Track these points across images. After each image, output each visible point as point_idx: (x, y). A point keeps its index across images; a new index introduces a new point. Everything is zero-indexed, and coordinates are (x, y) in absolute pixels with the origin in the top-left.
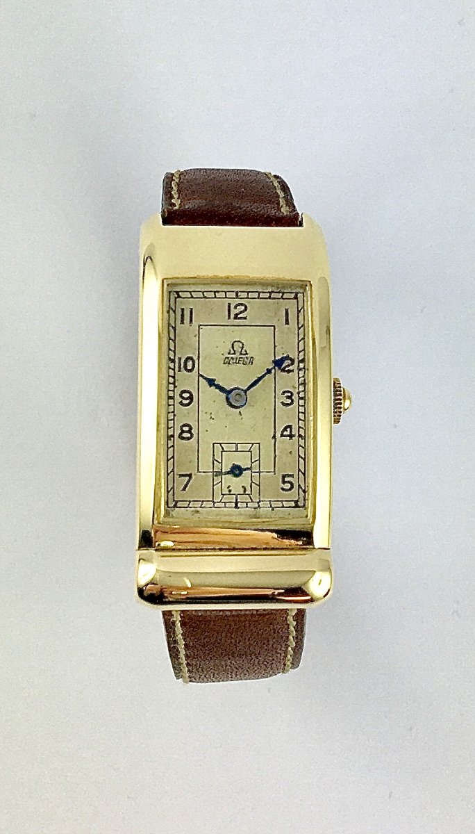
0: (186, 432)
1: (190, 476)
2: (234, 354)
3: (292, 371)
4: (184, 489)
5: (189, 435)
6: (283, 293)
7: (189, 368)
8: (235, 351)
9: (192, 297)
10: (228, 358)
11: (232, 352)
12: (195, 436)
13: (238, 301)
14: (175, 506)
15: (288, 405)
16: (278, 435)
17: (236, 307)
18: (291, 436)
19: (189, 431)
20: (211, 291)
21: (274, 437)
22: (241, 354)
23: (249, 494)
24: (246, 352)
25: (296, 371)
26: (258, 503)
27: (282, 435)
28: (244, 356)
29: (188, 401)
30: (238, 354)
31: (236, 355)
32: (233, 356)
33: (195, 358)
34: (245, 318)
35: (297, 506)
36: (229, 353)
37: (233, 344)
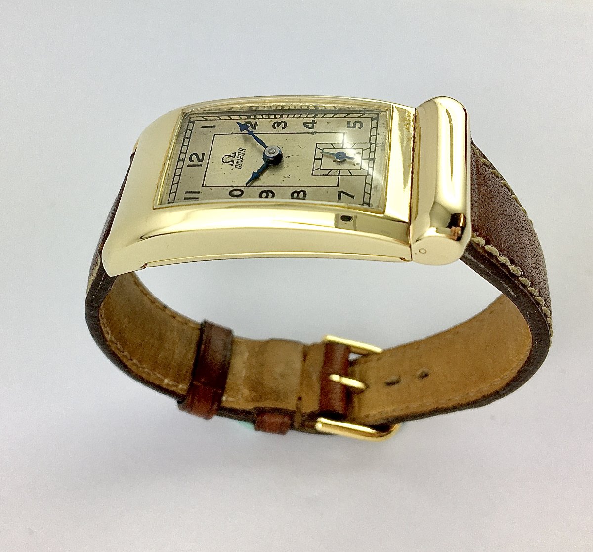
0: (298, 195)
1: (340, 193)
2: (233, 161)
3: (256, 122)
4: (353, 197)
5: (302, 193)
6: (187, 130)
7: (239, 193)
8: (231, 161)
9: (176, 192)
10: (236, 166)
11: (231, 162)
12: (303, 189)
13: (187, 160)
14: (369, 204)
15: (285, 125)
16: (311, 131)
17: (193, 161)
18: (313, 122)
19: (298, 193)
20: (174, 179)
21: (313, 133)
22: (234, 157)
23: (363, 150)
24: (233, 154)
25: (256, 120)
26: (371, 144)
27: (312, 128)
28: (237, 155)
29: (270, 195)
30: (234, 159)
31: (235, 160)
32: (235, 162)
33: (232, 189)
34: (203, 154)
35: (377, 119)
36: (232, 165)
37: (225, 162)
